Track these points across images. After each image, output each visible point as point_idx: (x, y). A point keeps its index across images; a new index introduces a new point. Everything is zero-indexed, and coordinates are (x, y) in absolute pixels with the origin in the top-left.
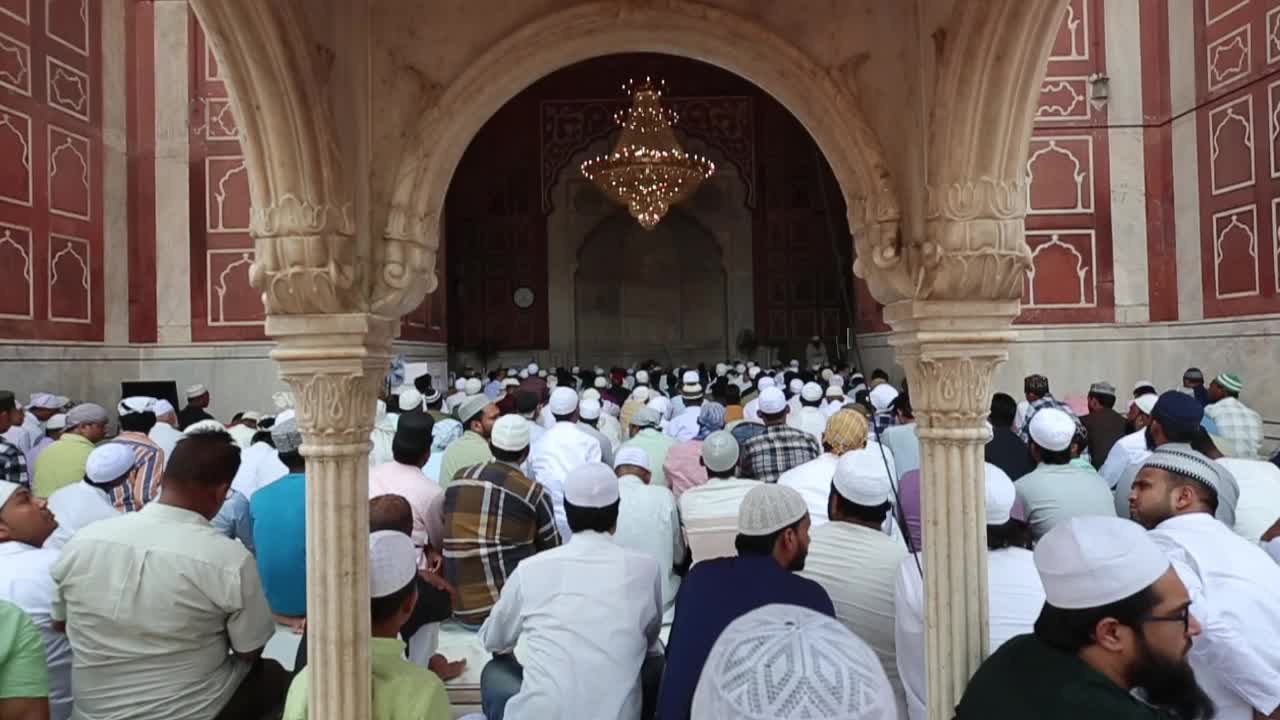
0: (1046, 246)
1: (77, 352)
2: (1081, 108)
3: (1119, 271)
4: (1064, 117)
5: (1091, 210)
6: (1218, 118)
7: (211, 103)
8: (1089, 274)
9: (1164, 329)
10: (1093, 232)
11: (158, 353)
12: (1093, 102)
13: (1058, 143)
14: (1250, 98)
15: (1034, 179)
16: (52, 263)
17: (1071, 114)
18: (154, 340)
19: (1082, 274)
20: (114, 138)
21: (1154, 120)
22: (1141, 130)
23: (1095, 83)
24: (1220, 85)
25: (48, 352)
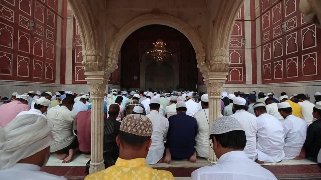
0: (233, 70)
1: (51, 85)
2: (240, 45)
3: (247, 75)
4: (237, 46)
5: (242, 63)
6: (264, 47)
7: (77, 39)
8: (241, 75)
9: (254, 86)
10: (242, 68)
11: (65, 86)
12: (242, 44)
13: (236, 51)
14: (270, 44)
15: (232, 57)
16: (46, 68)
17: (238, 46)
18: (65, 83)
19: (240, 75)
20: (59, 45)
21: (253, 47)
22: (251, 49)
23: (243, 40)
24: (265, 41)
25: (45, 85)
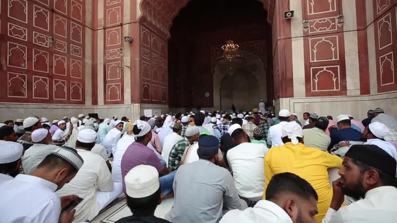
0: (322, 71)
1: (78, 107)
2: (334, 27)
3: (348, 79)
4: (328, 30)
5: (338, 59)
6: (380, 23)
7: (108, 51)
8: (337, 80)
9: (366, 97)
10: (338, 66)
11: (98, 107)
12: (338, 24)
13: (325, 39)
14: (390, 14)
15: (317, 51)
16: (71, 88)
17: (330, 29)
18: (97, 104)
19: (334, 80)
20: (88, 61)
21: (361, 28)
22: (356, 32)
23: (338, 18)
24: (381, 12)
25: (70, 107)
